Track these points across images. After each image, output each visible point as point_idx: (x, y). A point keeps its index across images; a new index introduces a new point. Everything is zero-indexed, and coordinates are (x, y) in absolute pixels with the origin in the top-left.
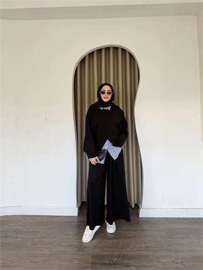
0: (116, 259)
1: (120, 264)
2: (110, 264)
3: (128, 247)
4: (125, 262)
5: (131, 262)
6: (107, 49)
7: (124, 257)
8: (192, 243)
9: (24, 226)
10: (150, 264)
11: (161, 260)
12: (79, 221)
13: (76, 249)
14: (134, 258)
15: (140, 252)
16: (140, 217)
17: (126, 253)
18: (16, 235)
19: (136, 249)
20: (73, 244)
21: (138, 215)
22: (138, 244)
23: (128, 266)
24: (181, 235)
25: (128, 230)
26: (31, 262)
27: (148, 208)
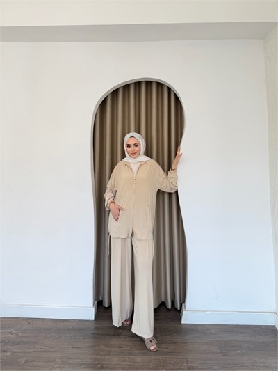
6: (138, 84)
8: (256, 363)
9: (17, 334)
12: (96, 328)
16: (182, 322)
18: (5, 347)
20: (84, 361)
21: (180, 320)
22: (178, 363)
24: (239, 351)
25: (164, 342)
27: (194, 311)
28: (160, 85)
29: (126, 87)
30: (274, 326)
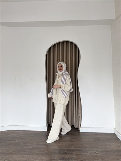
0: (66, 151)
1: (68, 153)
2: (63, 153)
3: (73, 146)
4: (71, 152)
5: (74, 153)
6: (63, 42)
7: (71, 150)
9: (19, 136)
10: (83, 153)
11: (89, 152)
13: (46, 146)
14: (75, 151)
15: (79, 148)
16: (80, 132)
17: (71, 148)
18: (15, 140)
19: (77, 147)
21: (79, 130)
22: (78, 144)
23: (72, 154)
24: (100, 141)
25: (73, 138)
26: (23, 152)
27: (84, 128)
28: (72, 43)
29: (59, 43)
30: (114, 133)
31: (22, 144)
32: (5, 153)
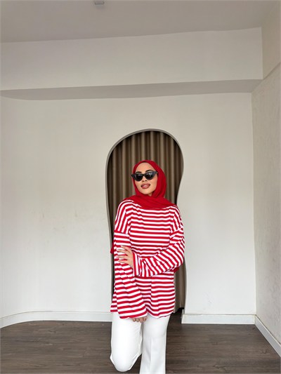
6: (147, 133)
10: (189, 368)
11: (201, 365)
15: (177, 358)
16: (182, 323)
19: (175, 355)
22: (178, 350)
24: (225, 342)
26: (64, 365)
27: (191, 314)
29: (138, 135)
30: (254, 325)
31: (62, 349)
32: (26, 369)
